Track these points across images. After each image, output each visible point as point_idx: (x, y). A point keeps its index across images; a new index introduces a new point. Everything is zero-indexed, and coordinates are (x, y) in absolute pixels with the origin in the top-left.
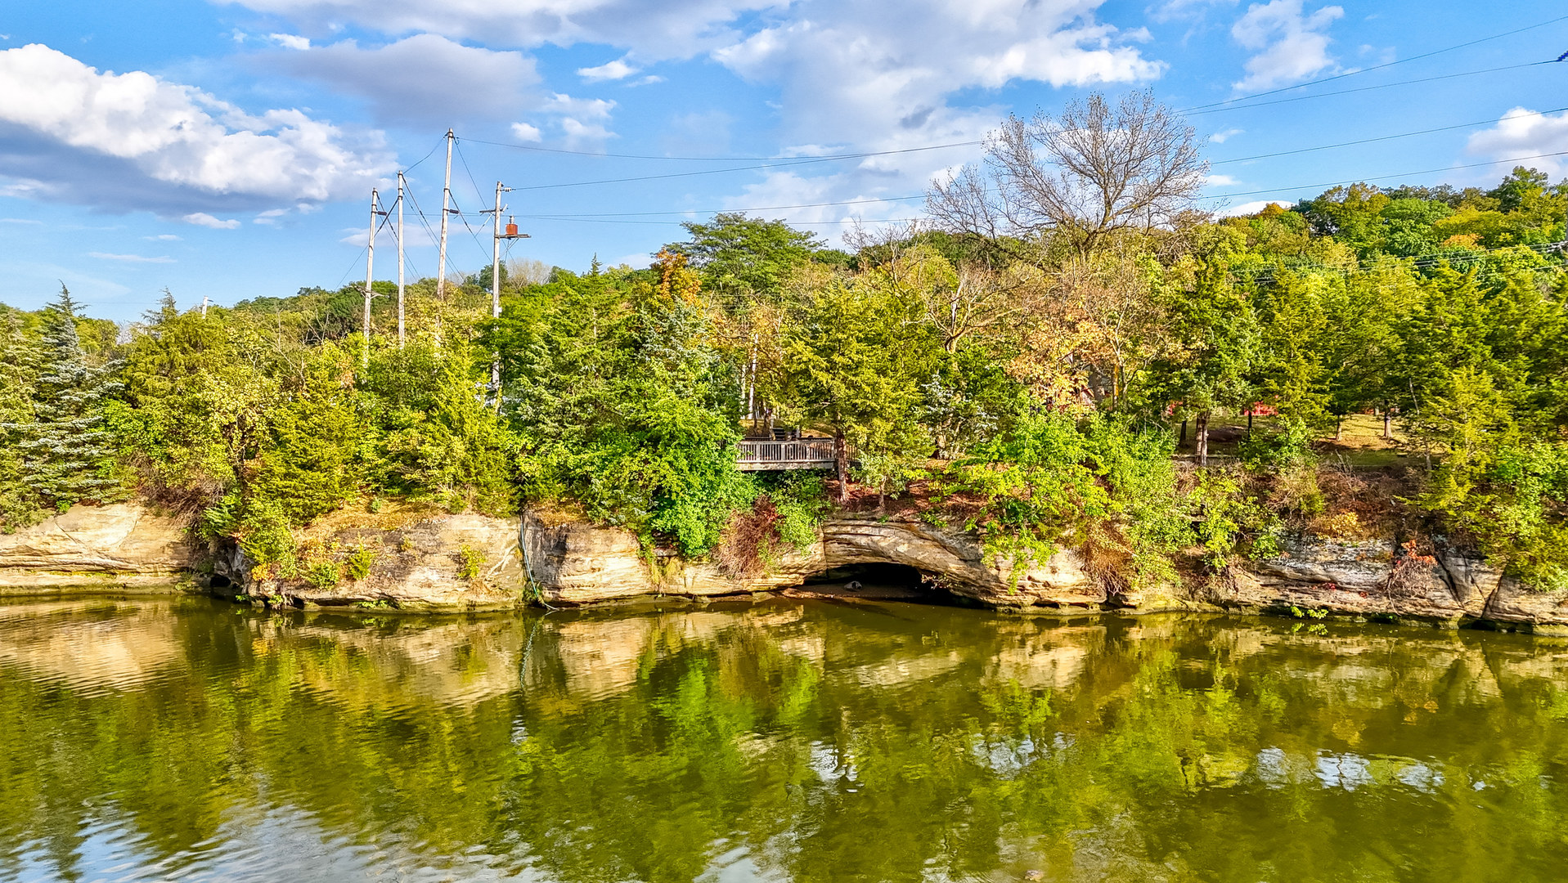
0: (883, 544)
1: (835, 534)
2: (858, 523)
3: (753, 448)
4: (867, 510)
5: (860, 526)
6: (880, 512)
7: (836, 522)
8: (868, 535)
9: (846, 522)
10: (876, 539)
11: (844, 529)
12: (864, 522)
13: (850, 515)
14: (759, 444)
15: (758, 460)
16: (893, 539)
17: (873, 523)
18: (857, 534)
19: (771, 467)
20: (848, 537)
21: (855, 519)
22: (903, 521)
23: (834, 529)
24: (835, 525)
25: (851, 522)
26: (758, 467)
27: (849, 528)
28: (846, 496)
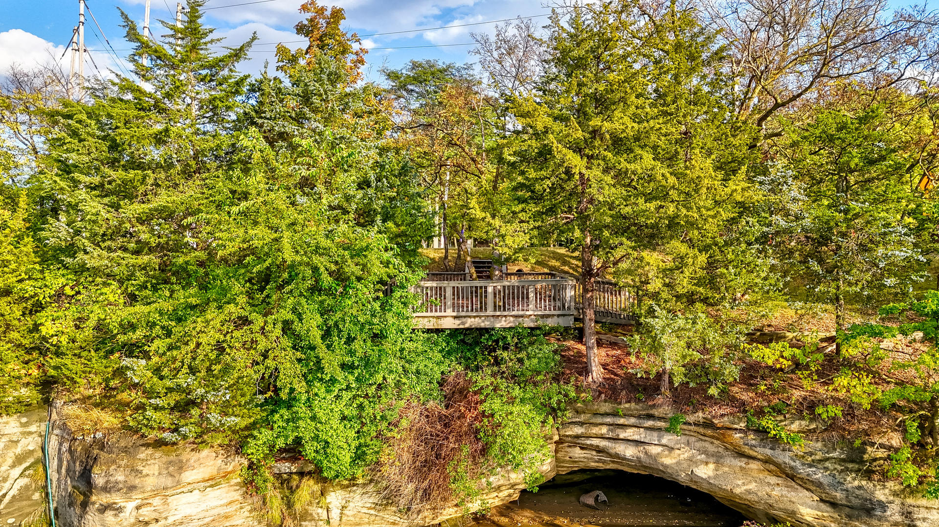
0: (667, 461)
1: (577, 437)
2: (622, 421)
3: (440, 291)
4: (638, 401)
5: (623, 426)
6: (664, 407)
7: (582, 418)
8: (637, 443)
9: (599, 420)
10: (654, 450)
11: (595, 430)
12: (632, 421)
13: (606, 407)
14: (449, 286)
15: (449, 312)
16: (684, 454)
17: (650, 423)
18: (616, 439)
19: (470, 323)
20: (603, 443)
21: (615, 414)
22: (708, 424)
23: (578, 430)
24: (581, 424)
25: (608, 420)
26: (449, 323)
27: (604, 430)
28: (597, 373)
